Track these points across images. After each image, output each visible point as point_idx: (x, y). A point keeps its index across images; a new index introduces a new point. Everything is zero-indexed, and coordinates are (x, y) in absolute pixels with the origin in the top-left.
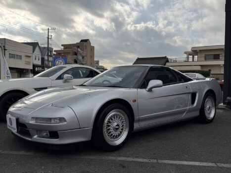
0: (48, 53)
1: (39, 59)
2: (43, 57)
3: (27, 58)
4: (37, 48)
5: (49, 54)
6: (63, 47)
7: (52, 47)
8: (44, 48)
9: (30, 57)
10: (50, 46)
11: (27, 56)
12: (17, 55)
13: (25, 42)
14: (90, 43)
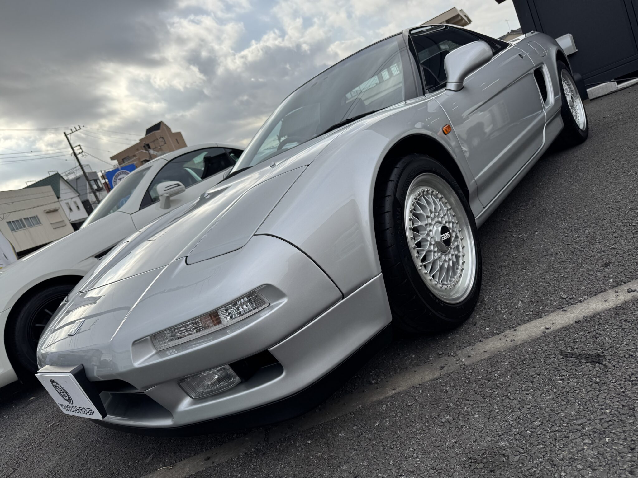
0: (91, 186)
1: (78, 208)
2: (84, 199)
3: (52, 214)
4: (63, 187)
5: (95, 187)
6: (115, 162)
7: (94, 171)
8: (78, 179)
9: (56, 210)
10: (87, 171)
11: (48, 212)
12: (27, 219)
13: (29, 184)
14: (168, 129)
